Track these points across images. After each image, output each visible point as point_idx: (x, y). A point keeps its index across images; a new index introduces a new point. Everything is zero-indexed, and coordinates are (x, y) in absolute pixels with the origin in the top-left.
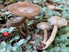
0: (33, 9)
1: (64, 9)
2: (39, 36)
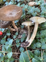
0: (16, 11)
1: (42, 4)
2: (24, 30)
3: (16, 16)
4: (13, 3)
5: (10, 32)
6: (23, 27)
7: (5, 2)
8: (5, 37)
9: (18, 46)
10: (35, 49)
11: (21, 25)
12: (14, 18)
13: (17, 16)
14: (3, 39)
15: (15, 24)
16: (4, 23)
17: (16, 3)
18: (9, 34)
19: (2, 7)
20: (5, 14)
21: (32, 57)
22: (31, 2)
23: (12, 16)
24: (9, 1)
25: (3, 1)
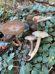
0: (19, 26)
2: (27, 45)
3: (18, 31)
4: (17, 18)
5: (13, 47)
6: (26, 42)
7: (10, 17)
8: (8, 52)
9: (19, 61)
10: (36, 63)
11: (25, 39)
12: (17, 32)
13: (20, 30)
14: (5, 53)
15: (19, 38)
16: (7, 37)
17: (21, 17)
18: (11, 49)
19: (6, 22)
20: (8, 28)
21: (31, 70)
22: (36, 16)
23: (15, 30)
24: (14, 16)
25: (8, 16)
